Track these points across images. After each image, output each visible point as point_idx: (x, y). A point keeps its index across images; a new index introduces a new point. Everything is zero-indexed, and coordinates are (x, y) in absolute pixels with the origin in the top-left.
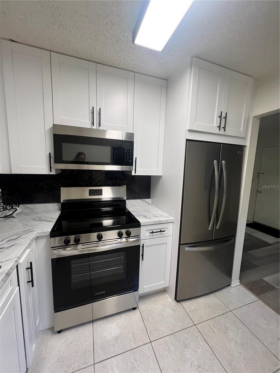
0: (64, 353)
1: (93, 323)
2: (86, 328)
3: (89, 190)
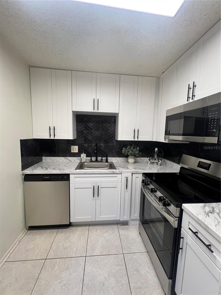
3: (199, 161)
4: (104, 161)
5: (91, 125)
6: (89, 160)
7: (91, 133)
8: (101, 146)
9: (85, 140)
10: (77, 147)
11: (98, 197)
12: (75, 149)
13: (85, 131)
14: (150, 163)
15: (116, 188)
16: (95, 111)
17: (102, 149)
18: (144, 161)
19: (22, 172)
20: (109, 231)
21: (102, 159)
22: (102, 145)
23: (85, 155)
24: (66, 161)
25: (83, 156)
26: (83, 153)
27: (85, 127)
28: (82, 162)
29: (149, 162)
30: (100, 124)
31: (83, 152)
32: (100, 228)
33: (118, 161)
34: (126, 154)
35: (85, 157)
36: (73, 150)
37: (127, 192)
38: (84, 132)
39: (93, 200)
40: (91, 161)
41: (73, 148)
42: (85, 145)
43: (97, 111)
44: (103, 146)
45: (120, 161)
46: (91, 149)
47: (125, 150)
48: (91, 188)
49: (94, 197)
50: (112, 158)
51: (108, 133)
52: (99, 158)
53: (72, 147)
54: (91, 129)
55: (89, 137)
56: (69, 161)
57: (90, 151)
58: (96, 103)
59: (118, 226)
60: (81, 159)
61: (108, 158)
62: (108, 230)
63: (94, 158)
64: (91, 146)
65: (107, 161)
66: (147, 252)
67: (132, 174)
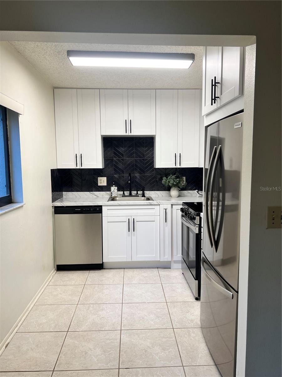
4: (139, 196)
5: (122, 150)
6: (120, 195)
7: (123, 160)
8: (135, 176)
9: (115, 170)
10: (105, 179)
11: (134, 231)
12: (102, 181)
13: (115, 157)
15: (154, 222)
16: (127, 134)
17: (137, 180)
18: (193, 195)
19: (52, 204)
21: (137, 193)
22: (137, 175)
23: (116, 188)
24: (91, 197)
25: (114, 189)
26: (114, 186)
27: (115, 153)
28: (112, 196)
30: (134, 149)
31: (114, 184)
33: (158, 195)
34: (166, 185)
35: (116, 191)
36: (101, 183)
37: (166, 226)
38: (113, 159)
39: (129, 235)
40: (124, 196)
41: (101, 180)
42: (115, 175)
43: (130, 134)
44: (138, 177)
45: (160, 196)
46: (123, 180)
47: (166, 180)
48: (126, 222)
49: (129, 231)
50: (150, 192)
51: (144, 160)
52: (133, 192)
53: (99, 178)
54: (123, 155)
55: (121, 166)
56: (96, 197)
57: (122, 183)
58: (128, 124)
59: (158, 269)
60: (112, 193)
61: (145, 192)
62: (147, 271)
63: (128, 192)
64: (123, 176)
65: (143, 195)
67: (172, 205)
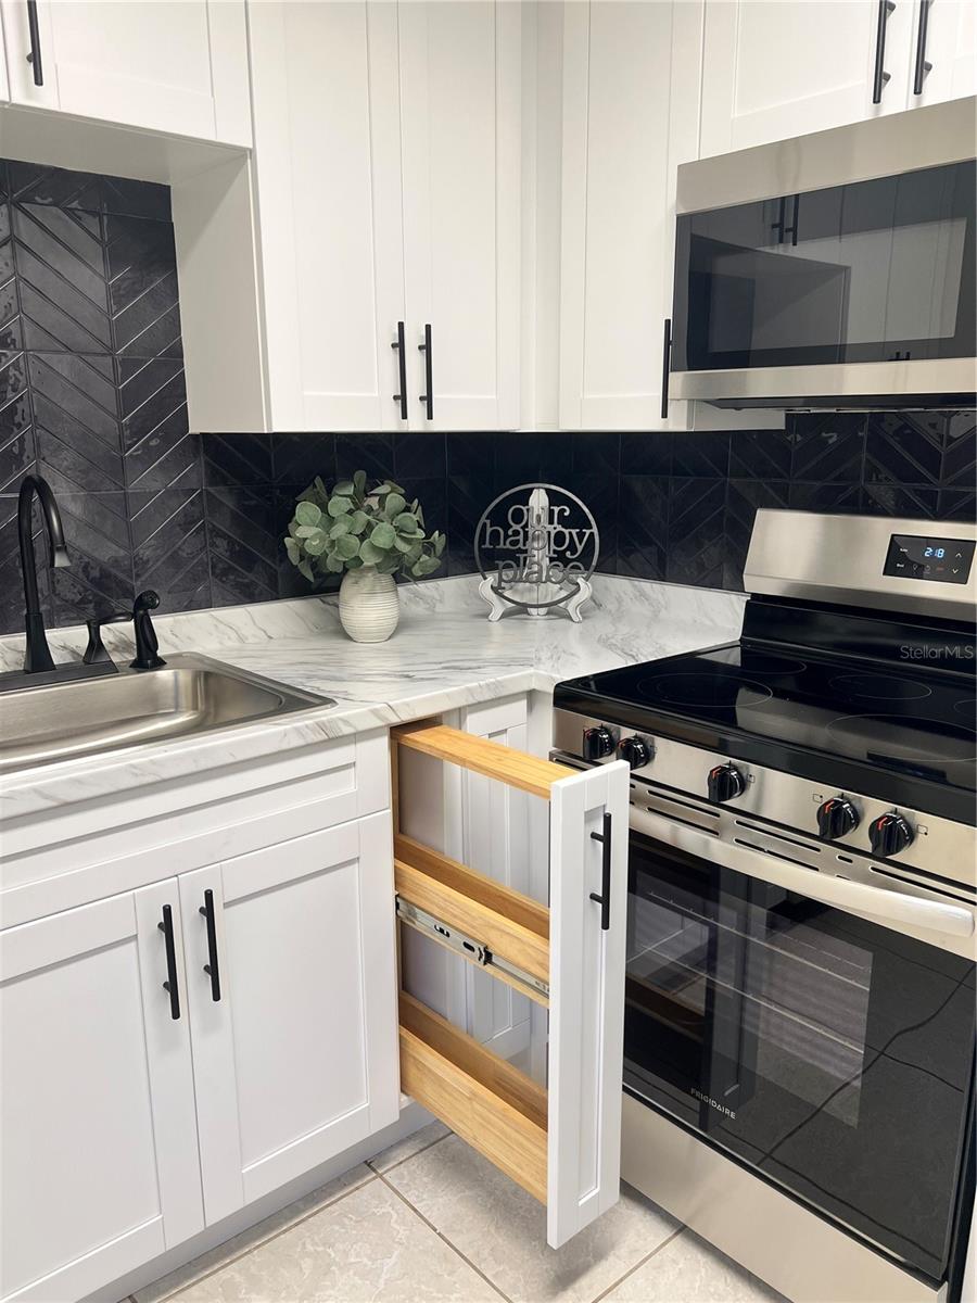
0: (520, 1211)
1: (676, 1234)
2: (642, 1221)
3: (893, 536)
4: (116, 658)
11: (217, 996)
14: (504, 616)
18: (439, 608)
20: (346, 1253)
21: (95, 645)
22: (65, 494)
29: (498, 608)
32: (253, 1269)
33: (242, 639)
48: (135, 938)
49: (176, 1016)
52: (58, 633)
59: (381, 1176)
61: (148, 620)
62: (331, 1246)
65: (147, 656)
66: (678, 1237)
